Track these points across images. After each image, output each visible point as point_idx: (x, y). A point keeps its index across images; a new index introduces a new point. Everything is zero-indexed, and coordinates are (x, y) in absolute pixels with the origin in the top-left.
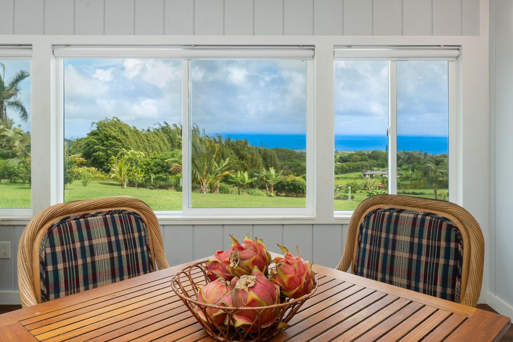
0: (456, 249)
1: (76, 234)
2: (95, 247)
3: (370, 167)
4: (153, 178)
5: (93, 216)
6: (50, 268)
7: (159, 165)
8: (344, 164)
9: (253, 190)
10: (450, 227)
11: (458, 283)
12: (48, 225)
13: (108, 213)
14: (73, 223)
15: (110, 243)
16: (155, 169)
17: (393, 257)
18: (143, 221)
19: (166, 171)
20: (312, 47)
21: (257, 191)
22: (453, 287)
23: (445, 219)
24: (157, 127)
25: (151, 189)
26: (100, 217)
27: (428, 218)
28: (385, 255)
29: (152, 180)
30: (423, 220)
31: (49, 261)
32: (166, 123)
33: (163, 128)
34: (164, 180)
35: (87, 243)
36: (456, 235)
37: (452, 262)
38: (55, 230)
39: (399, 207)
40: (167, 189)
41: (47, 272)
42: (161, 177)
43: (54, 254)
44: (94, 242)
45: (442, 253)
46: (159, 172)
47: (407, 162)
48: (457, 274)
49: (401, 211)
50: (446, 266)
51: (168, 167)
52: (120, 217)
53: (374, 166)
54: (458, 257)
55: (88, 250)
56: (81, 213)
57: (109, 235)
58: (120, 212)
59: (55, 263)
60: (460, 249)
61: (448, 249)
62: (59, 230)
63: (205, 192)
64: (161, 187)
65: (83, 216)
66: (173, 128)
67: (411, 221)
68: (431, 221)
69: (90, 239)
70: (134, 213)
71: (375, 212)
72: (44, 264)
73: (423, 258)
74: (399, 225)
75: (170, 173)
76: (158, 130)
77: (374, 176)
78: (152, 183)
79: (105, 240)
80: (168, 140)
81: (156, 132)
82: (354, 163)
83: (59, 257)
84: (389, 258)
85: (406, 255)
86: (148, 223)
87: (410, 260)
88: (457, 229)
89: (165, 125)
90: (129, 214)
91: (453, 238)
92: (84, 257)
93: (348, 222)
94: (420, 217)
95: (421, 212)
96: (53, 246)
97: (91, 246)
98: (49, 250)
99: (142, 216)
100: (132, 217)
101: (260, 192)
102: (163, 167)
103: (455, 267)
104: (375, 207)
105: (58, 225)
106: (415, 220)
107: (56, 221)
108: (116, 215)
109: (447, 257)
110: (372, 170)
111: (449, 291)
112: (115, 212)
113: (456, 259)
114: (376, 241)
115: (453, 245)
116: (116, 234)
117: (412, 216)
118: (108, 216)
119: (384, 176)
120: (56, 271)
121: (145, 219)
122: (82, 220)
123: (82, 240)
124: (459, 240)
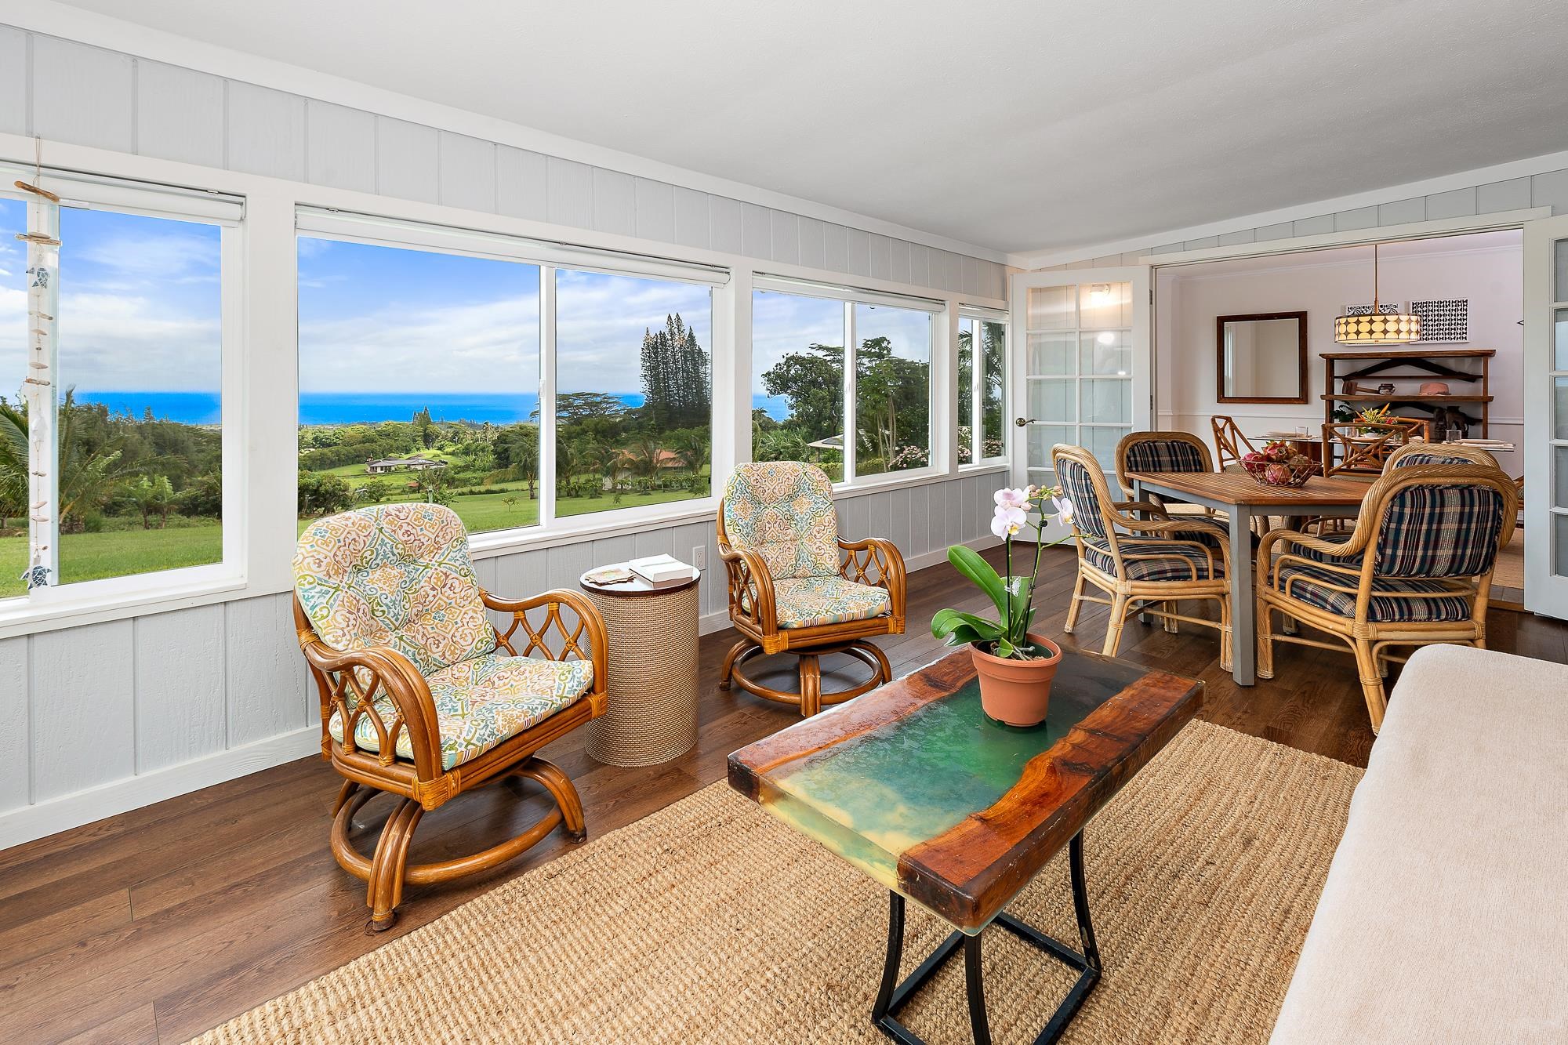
3: (383, 453)
8: (326, 450)
47: (452, 441)
53: (391, 452)
77: (393, 469)
82: (348, 448)
110: (385, 458)
119: (412, 467)
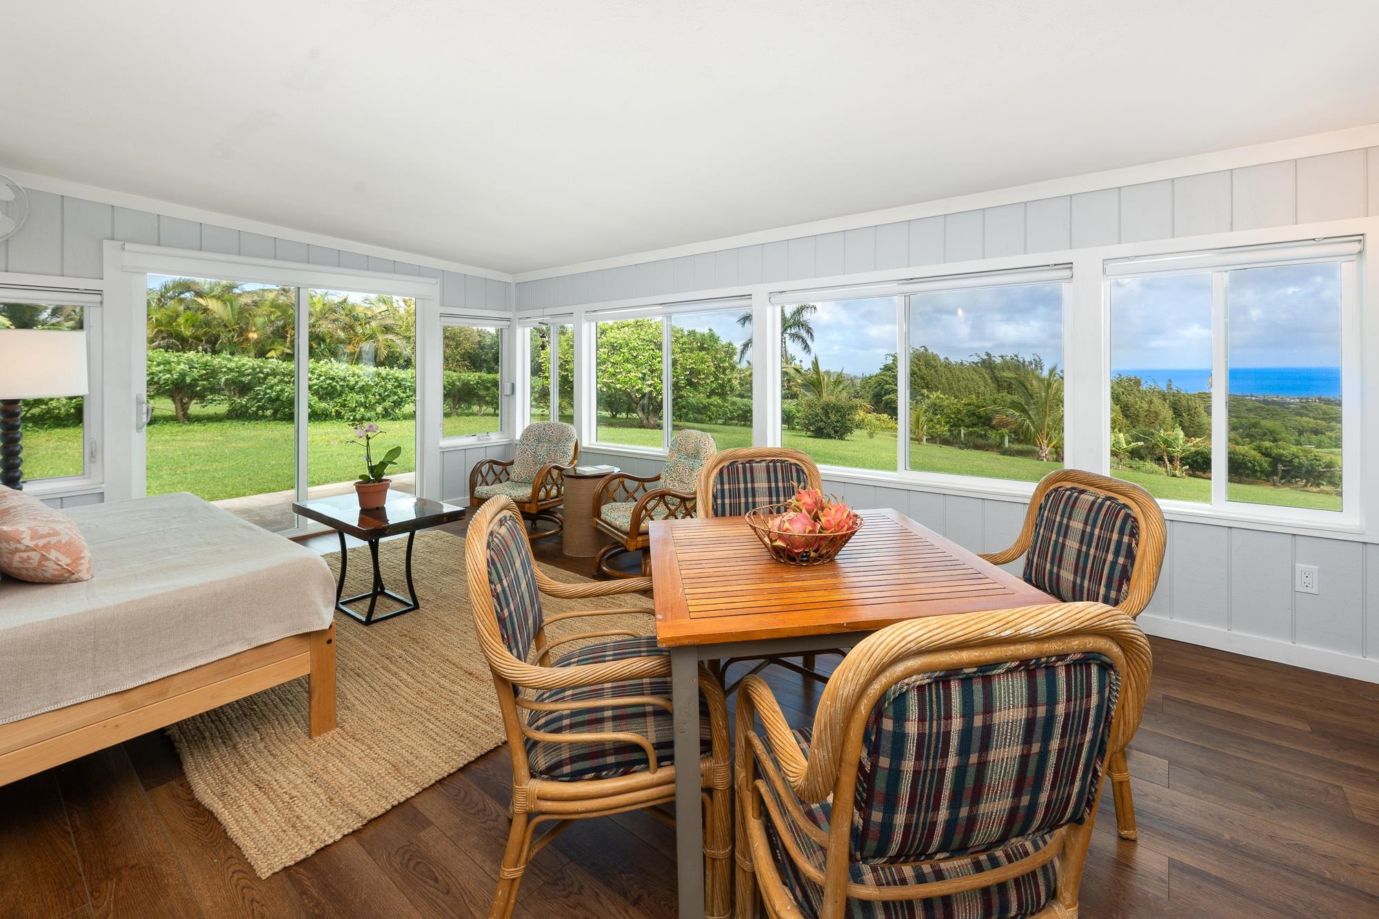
0: (1130, 545)
1: (741, 476)
2: (756, 490)
4: (965, 434)
5: (757, 462)
6: (719, 501)
7: (974, 414)
9: (1141, 462)
10: (1127, 516)
11: (1125, 587)
12: (720, 466)
13: (771, 461)
14: (740, 466)
15: (770, 488)
16: (967, 420)
17: (1063, 545)
18: (804, 473)
19: (984, 424)
20: (1069, 265)
21: (1150, 465)
22: (1119, 590)
23: (1125, 506)
24: (976, 359)
25: (961, 448)
26: (764, 464)
27: (1108, 503)
28: (1056, 542)
29: (962, 435)
30: (1102, 504)
31: (719, 496)
32: (988, 354)
33: (984, 361)
34: (980, 436)
35: (749, 485)
36: (1132, 527)
37: (1121, 560)
38: (725, 471)
39: (1082, 487)
40: (987, 450)
41: (717, 504)
42: (975, 432)
43: (723, 490)
44: (756, 485)
45: (1112, 547)
46: (974, 425)
48: (1125, 576)
49: (1082, 492)
50: (1114, 563)
51: (990, 420)
52: (782, 466)
54: (1131, 556)
55: (750, 491)
56: (748, 459)
57: (769, 481)
58: (782, 462)
59: (723, 498)
60: (1134, 545)
61: (1119, 543)
62: (728, 471)
63: (1045, 460)
64: (977, 447)
65: (749, 462)
66: (998, 361)
67: (1089, 504)
68: (1110, 506)
69: (753, 482)
70: (795, 464)
71: (1056, 490)
72: (715, 497)
73: (1092, 551)
74: (1075, 509)
75: (993, 427)
76: (976, 364)
78: (963, 439)
79: (766, 485)
80: (991, 378)
81: (974, 367)
83: (727, 493)
84: (1059, 546)
85: (1076, 545)
86: (810, 475)
87: (1079, 551)
88: (1135, 520)
89: (986, 357)
90: (791, 464)
91: (1127, 531)
92: (746, 497)
93: (1028, 501)
94: (1100, 501)
95: (1103, 494)
96: (722, 484)
97: (753, 489)
98: (719, 487)
99: (804, 468)
100: (793, 467)
101: (1156, 467)
102: (980, 417)
103: (1124, 566)
104: (1057, 485)
105: (728, 467)
106: (1093, 503)
107: (726, 463)
108: (778, 464)
109: (1117, 554)
111: (1113, 594)
112: (778, 461)
113: (1127, 557)
114: (1050, 525)
115: (1126, 539)
116: (776, 481)
117: (1092, 498)
118: (771, 464)
120: (723, 504)
121: (806, 471)
122: (747, 465)
123: (745, 482)
124: (1134, 534)
